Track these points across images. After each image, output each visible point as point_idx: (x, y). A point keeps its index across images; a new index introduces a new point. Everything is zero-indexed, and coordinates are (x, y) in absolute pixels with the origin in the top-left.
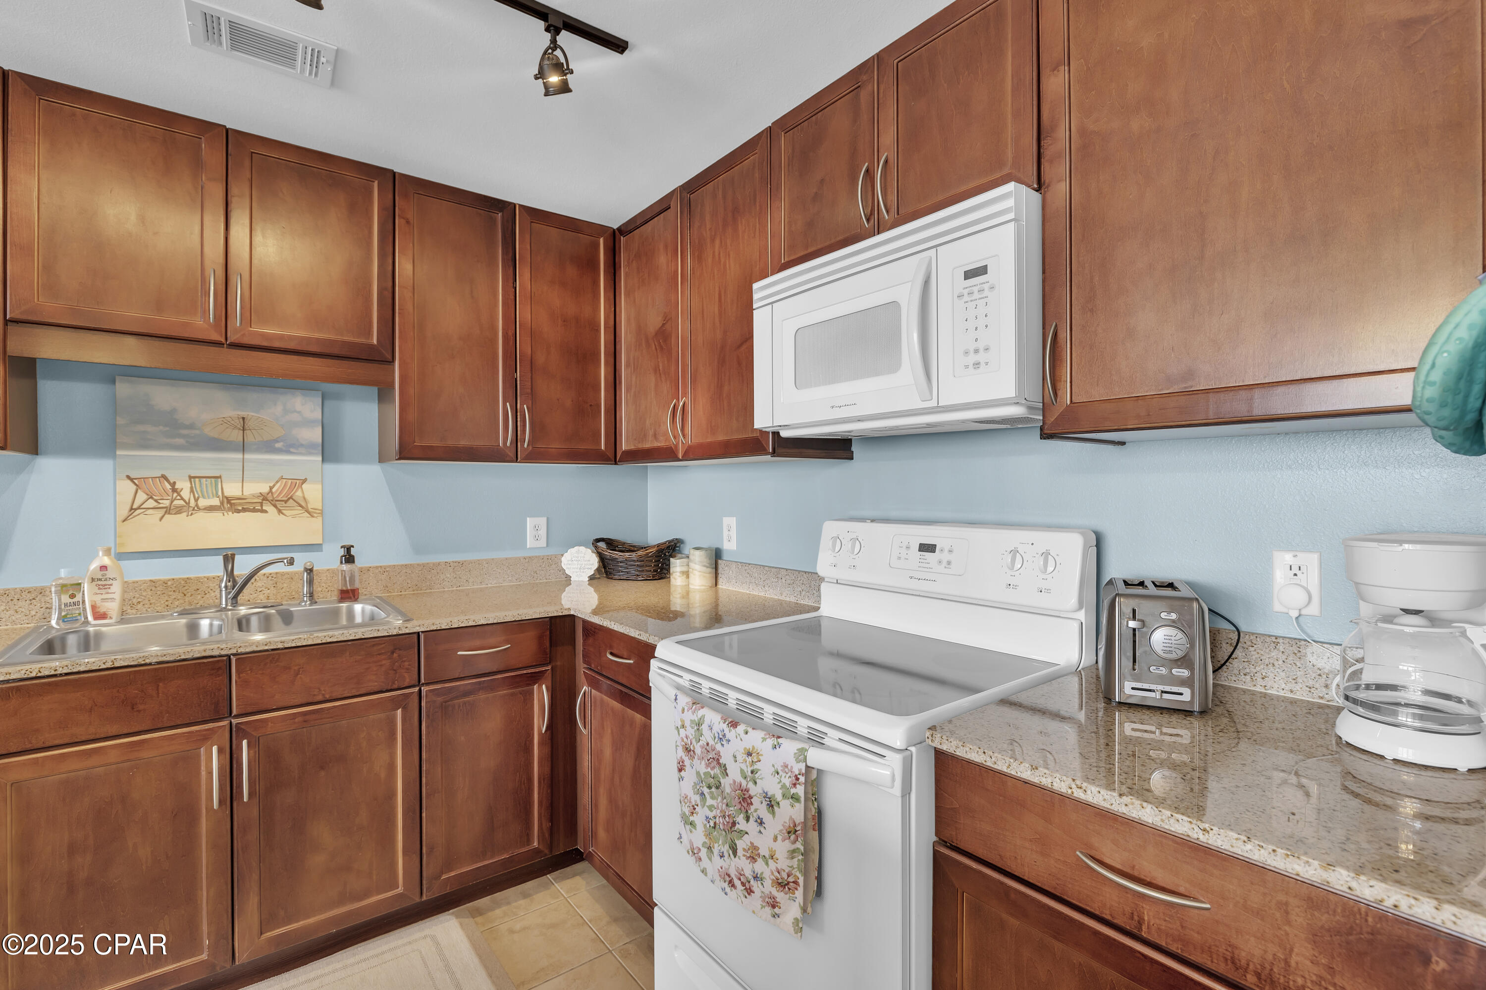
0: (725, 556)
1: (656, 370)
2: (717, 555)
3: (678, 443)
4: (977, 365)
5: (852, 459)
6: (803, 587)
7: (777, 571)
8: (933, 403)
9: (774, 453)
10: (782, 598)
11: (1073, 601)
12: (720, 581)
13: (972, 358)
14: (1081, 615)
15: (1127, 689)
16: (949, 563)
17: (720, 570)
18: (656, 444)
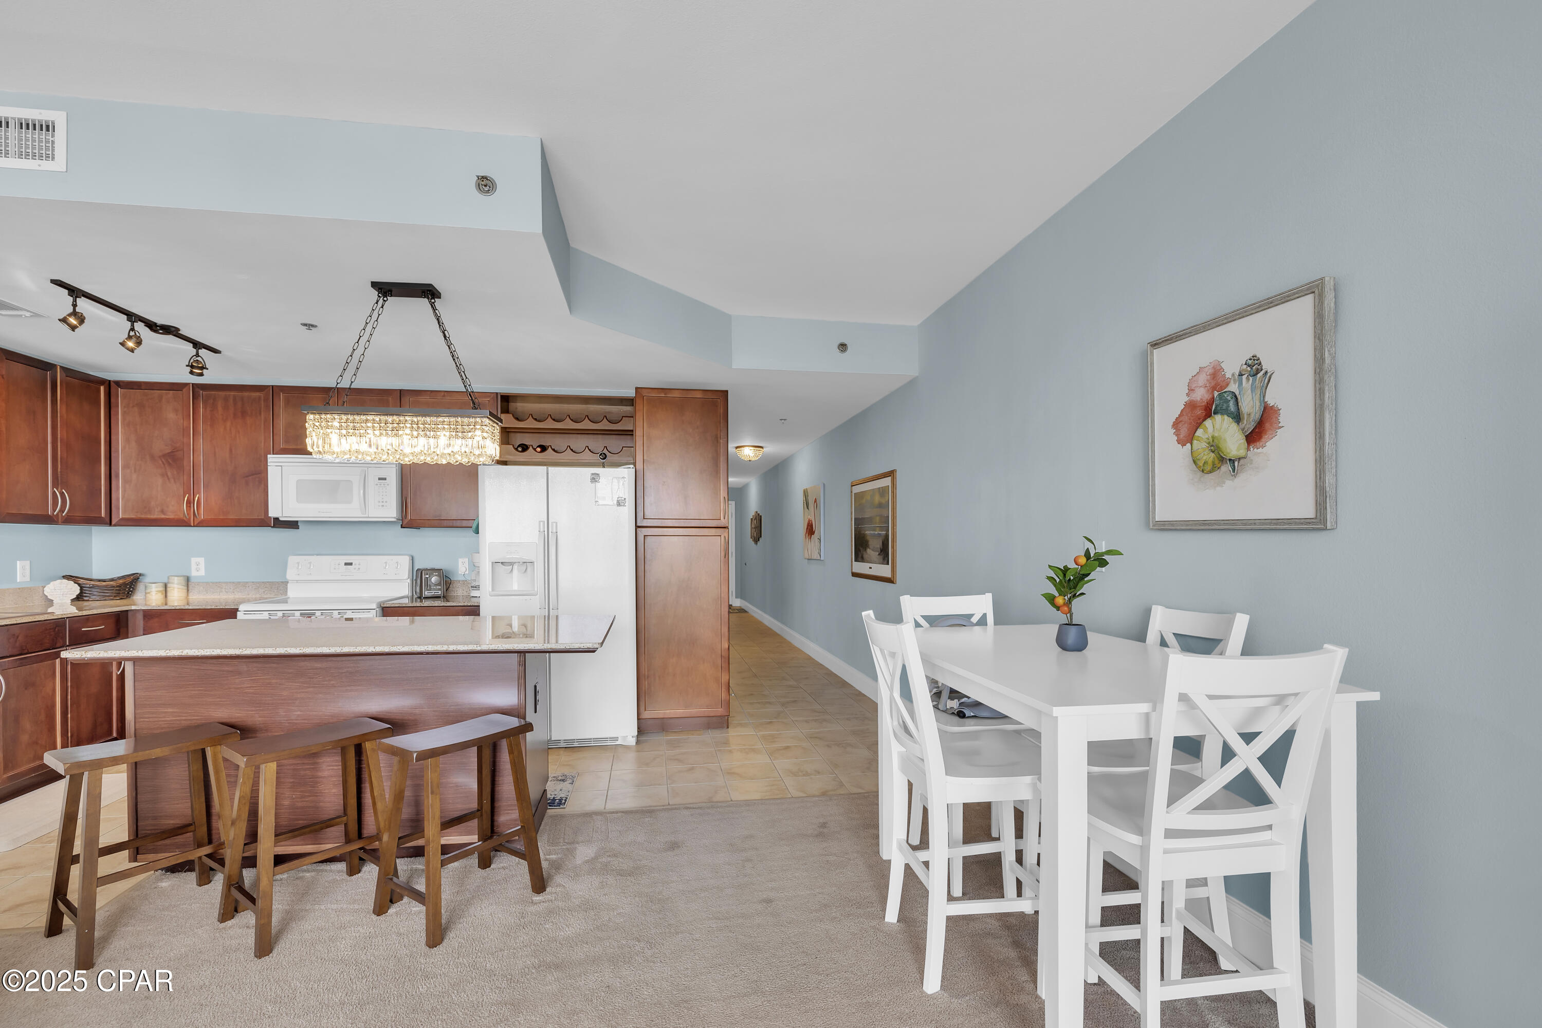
0: (192, 580)
1: (164, 475)
2: (188, 580)
3: (190, 518)
4: (383, 506)
5: (299, 529)
6: (266, 589)
7: (245, 584)
8: (367, 516)
9: (274, 527)
10: (250, 596)
11: (406, 576)
12: (190, 594)
13: (381, 504)
14: (409, 581)
15: (426, 593)
16: (359, 569)
17: (190, 587)
18: (163, 516)
